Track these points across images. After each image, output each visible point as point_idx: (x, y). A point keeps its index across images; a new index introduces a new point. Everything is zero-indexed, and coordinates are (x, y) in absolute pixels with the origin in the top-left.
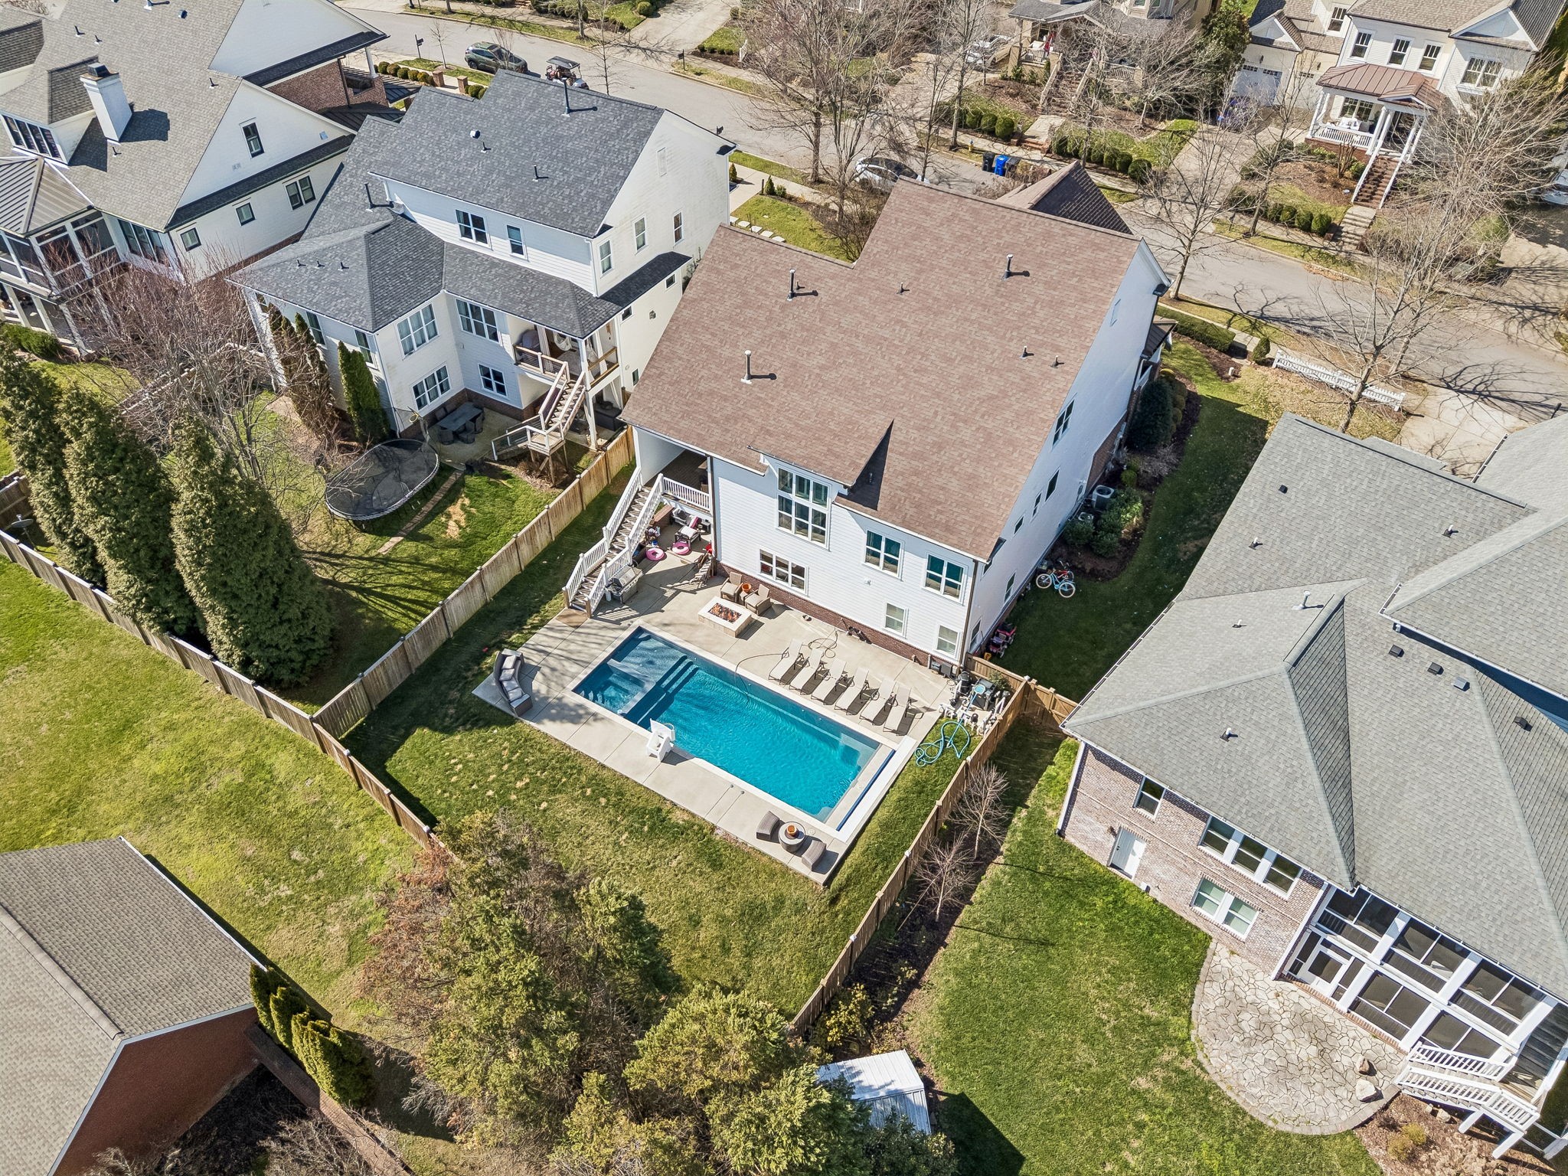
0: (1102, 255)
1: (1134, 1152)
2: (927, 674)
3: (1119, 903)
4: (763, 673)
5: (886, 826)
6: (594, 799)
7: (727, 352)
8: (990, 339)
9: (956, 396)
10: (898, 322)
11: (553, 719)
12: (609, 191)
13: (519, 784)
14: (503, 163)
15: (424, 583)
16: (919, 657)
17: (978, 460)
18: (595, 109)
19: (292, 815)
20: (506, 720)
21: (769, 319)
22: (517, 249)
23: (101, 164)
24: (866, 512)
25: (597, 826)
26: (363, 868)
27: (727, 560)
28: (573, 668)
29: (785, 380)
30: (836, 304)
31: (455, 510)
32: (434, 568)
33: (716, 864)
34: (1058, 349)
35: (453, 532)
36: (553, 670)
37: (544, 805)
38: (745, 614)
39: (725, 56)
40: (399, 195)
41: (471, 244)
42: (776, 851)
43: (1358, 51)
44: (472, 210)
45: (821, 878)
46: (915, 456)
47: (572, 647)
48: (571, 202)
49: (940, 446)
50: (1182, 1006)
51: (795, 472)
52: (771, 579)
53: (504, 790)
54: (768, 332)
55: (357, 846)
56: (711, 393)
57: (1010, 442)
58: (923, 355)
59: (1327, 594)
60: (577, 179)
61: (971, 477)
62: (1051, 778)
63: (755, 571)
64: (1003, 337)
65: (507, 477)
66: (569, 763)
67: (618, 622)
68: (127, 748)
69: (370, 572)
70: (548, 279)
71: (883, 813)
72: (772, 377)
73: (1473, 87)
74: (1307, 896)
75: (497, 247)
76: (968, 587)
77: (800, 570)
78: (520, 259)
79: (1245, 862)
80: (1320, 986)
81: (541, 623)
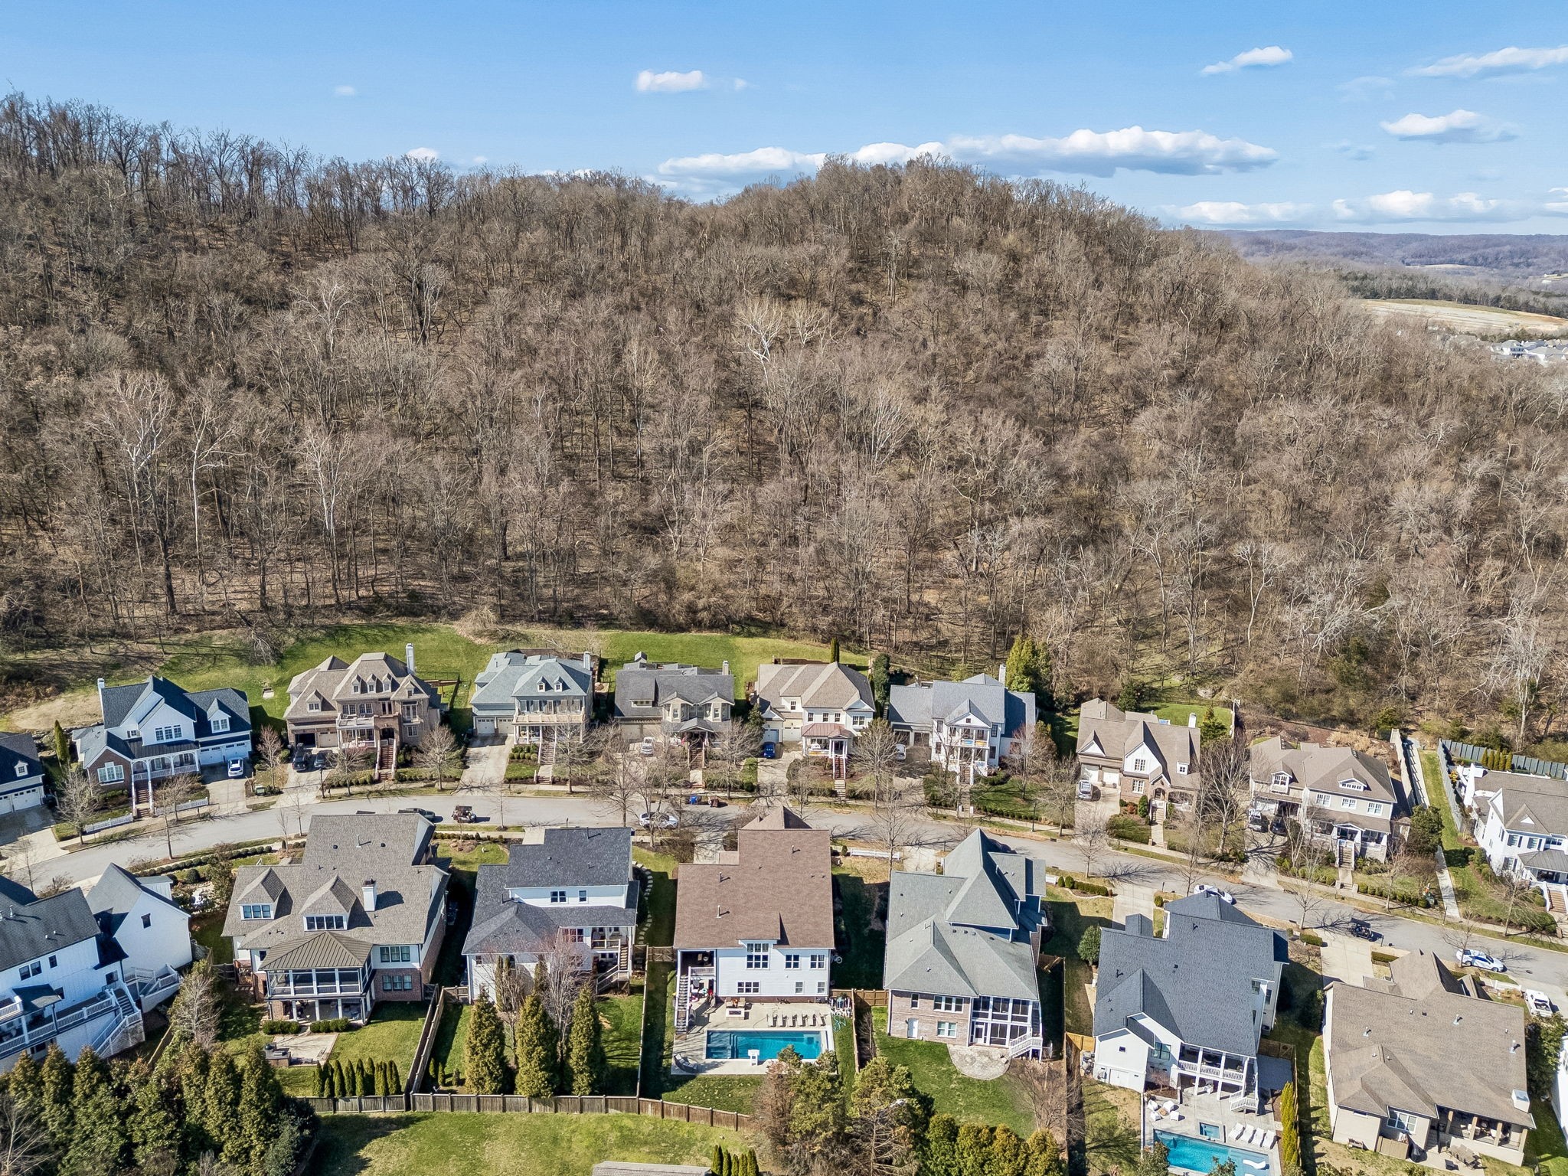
3: (917, 1047)
4: (765, 1026)
6: (745, 1085)
7: (706, 910)
8: (798, 875)
9: (797, 898)
10: (764, 879)
11: (706, 1070)
13: (716, 1093)
14: (569, 866)
16: (810, 1000)
17: (814, 917)
18: (600, 834)
19: (649, 1135)
20: (693, 1077)
21: (716, 893)
22: (583, 899)
23: (368, 923)
24: (786, 947)
27: (720, 995)
28: (699, 1052)
29: (734, 912)
30: (738, 880)
31: (600, 1018)
32: (614, 1041)
34: (821, 872)
35: (608, 1026)
36: (692, 1055)
37: (730, 1095)
38: (743, 1011)
39: (525, 780)
40: (515, 893)
41: (558, 904)
43: (810, 719)
44: (559, 889)
46: (793, 923)
47: (690, 1046)
48: (609, 873)
49: (799, 916)
50: (950, 1063)
51: (754, 942)
52: (745, 994)
53: (713, 1097)
54: (718, 898)
56: (707, 927)
57: (821, 907)
58: (779, 888)
59: (929, 922)
60: (608, 864)
61: (815, 923)
63: (736, 994)
64: (802, 873)
65: (608, 998)
66: (727, 1082)
67: (699, 1032)
68: (564, 1144)
70: (601, 908)
72: (728, 913)
73: (858, 726)
74: (967, 1008)
75: (572, 902)
76: (827, 961)
77: (756, 984)
78: (583, 904)
79: (948, 1008)
80: (980, 1041)
81: (671, 1044)
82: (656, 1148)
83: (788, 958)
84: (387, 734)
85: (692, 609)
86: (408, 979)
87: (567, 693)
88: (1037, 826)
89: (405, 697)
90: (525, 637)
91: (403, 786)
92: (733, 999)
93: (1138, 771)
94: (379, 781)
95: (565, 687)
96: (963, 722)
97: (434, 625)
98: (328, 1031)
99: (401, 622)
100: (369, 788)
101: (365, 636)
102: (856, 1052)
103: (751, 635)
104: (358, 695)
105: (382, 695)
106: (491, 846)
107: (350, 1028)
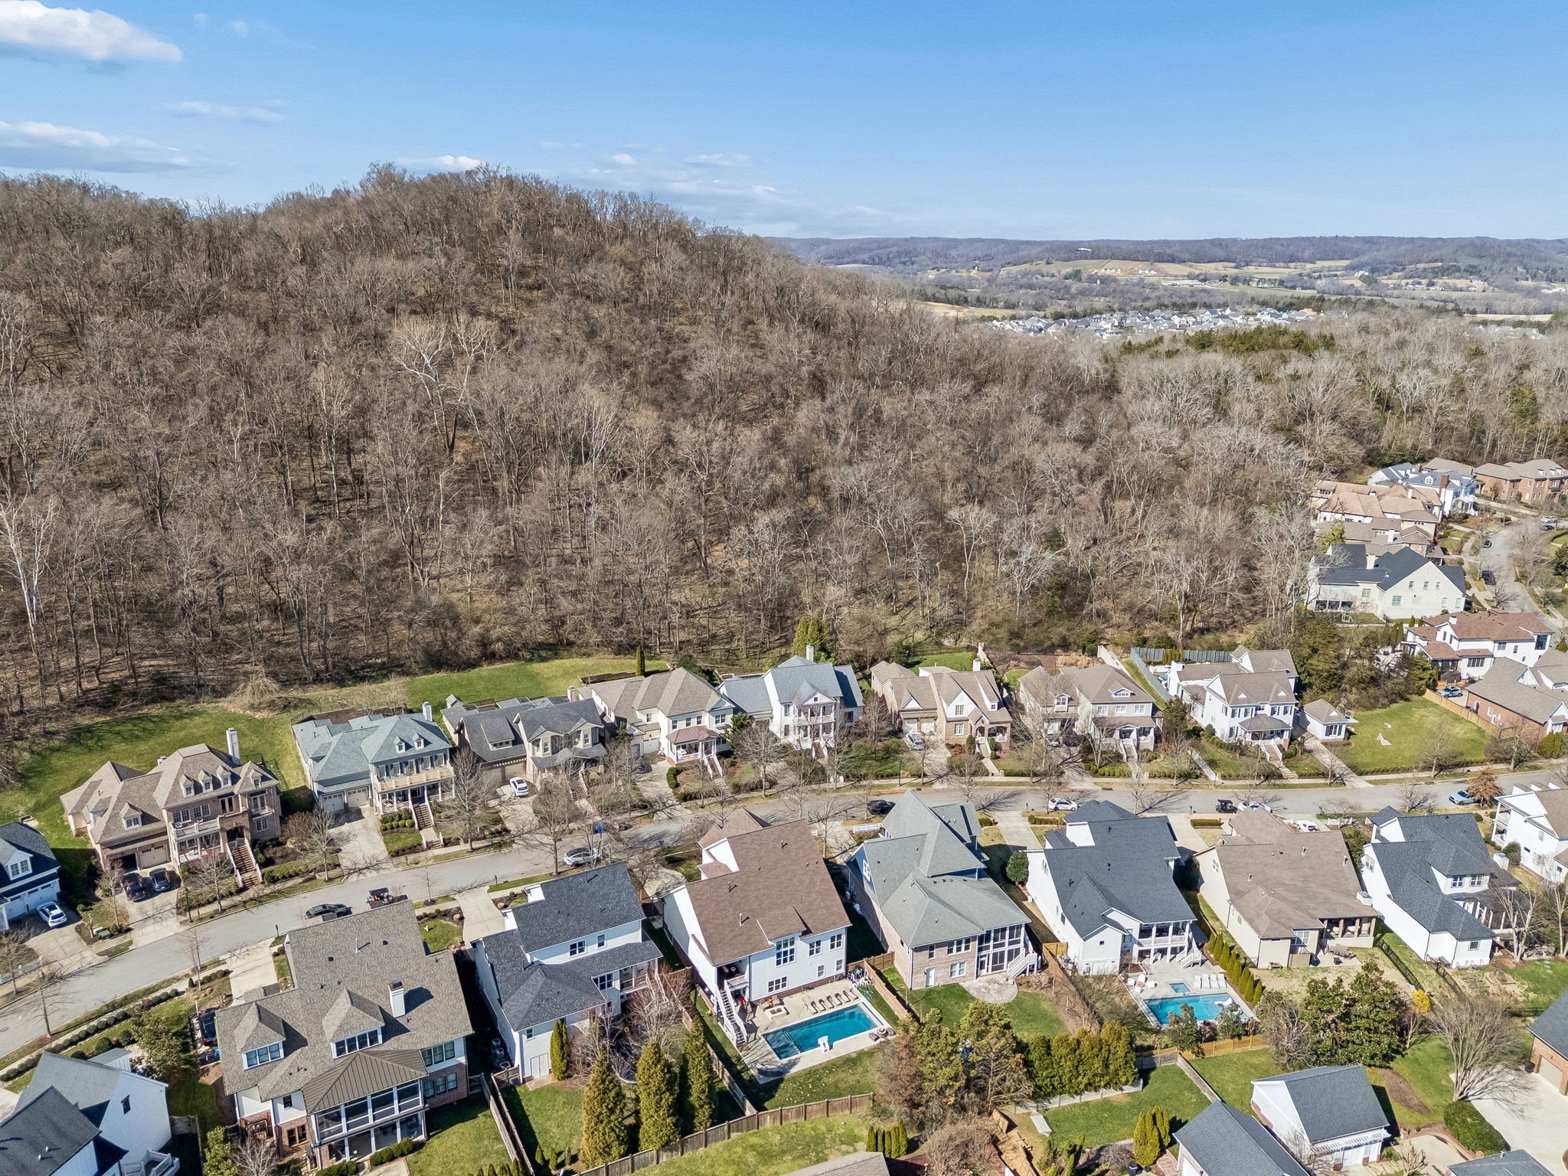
2: (836, 983)
3: (938, 992)
4: (808, 1015)
6: (831, 1072)
7: (726, 921)
8: (795, 868)
9: (802, 889)
11: (789, 1069)
13: (810, 1087)
14: (581, 915)
16: (830, 980)
20: (782, 1080)
22: (601, 944)
23: (404, 1030)
24: (809, 936)
25: (842, 1075)
27: (754, 999)
28: (769, 1056)
29: (752, 917)
30: (745, 885)
33: (876, 1055)
34: (813, 859)
36: (766, 1061)
37: (823, 1085)
38: (781, 1007)
39: (415, 849)
40: (534, 957)
41: (578, 956)
42: (882, 1040)
43: (674, 727)
44: (576, 941)
45: (897, 1035)
46: (807, 912)
47: (758, 1054)
49: (811, 904)
50: (973, 999)
51: (783, 939)
52: (775, 992)
53: (810, 1091)
54: (733, 907)
56: (735, 937)
57: (826, 891)
58: (783, 883)
59: (910, 880)
60: (617, 902)
61: (826, 907)
63: (768, 994)
66: (811, 1072)
67: (755, 1038)
70: (620, 948)
72: (748, 919)
73: (720, 724)
74: (974, 945)
75: (592, 950)
76: (844, 938)
77: (784, 979)
78: (603, 949)
79: (959, 949)
80: (984, 972)
81: (739, 1058)
82: (795, 1153)
83: (812, 946)
84: (234, 834)
85: (484, 643)
86: (452, 1077)
87: (429, 749)
88: (903, 781)
89: (252, 788)
90: (309, 702)
91: (278, 886)
92: (766, 999)
93: (959, 716)
94: (244, 889)
95: (427, 743)
96: (811, 702)
97: (197, 706)
98: (392, 1158)
99: (155, 710)
100: (237, 899)
101: (119, 733)
103: (543, 659)
104: (192, 797)
105: (222, 791)
106: (432, 923)
107: (418, 1147)
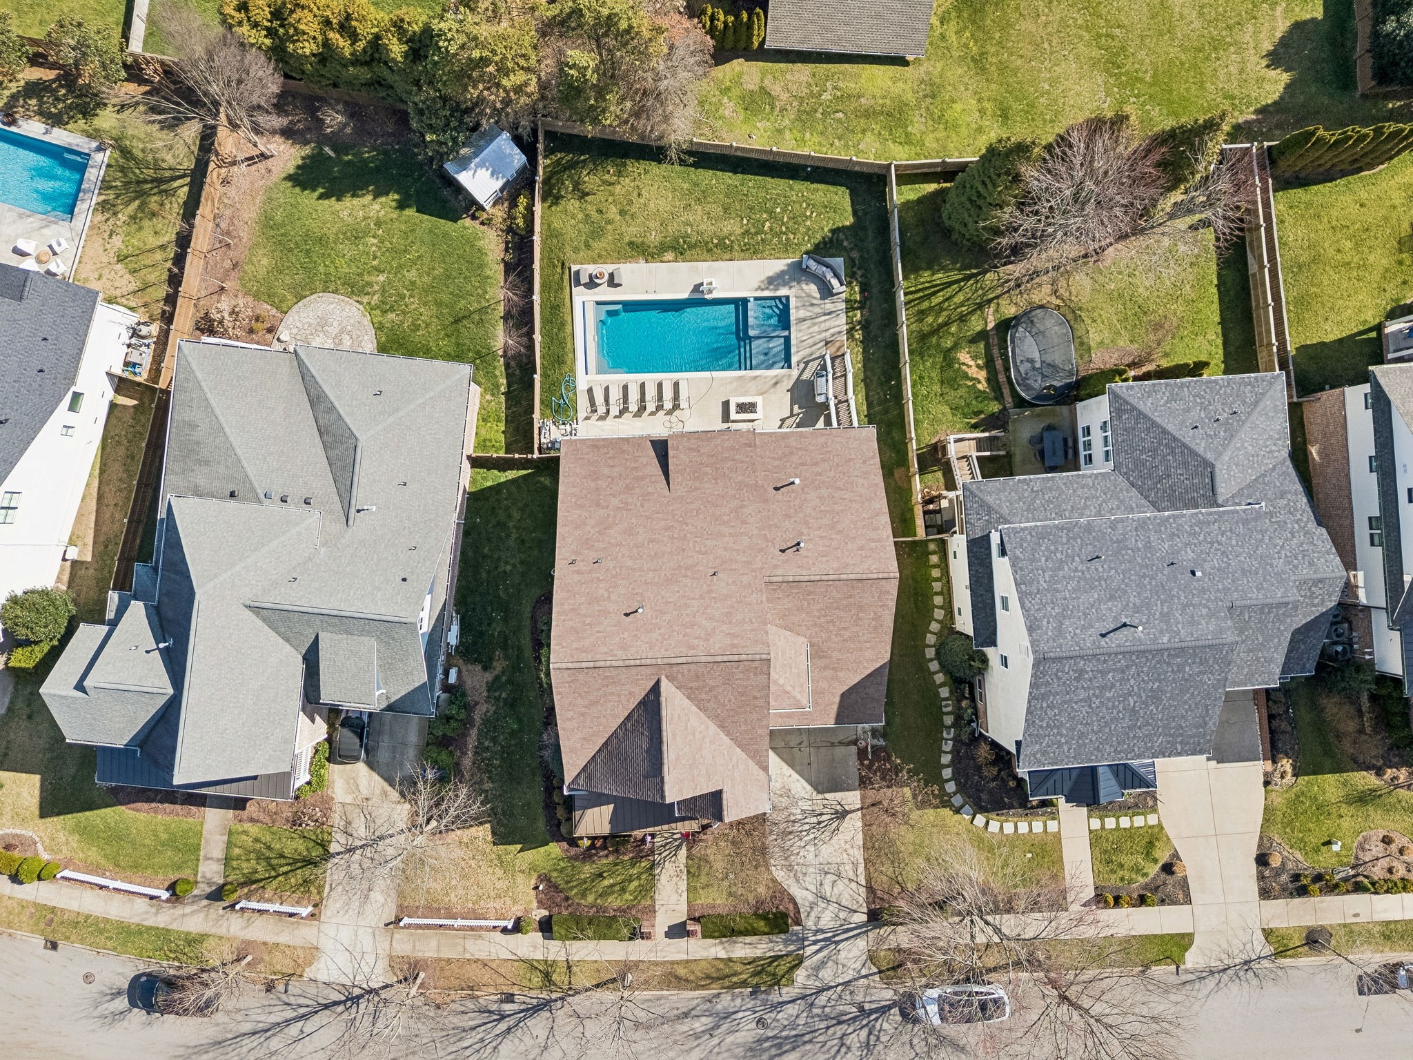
0: (575, 645)
1: (373, 245)
4: (692, 381)
5: (563, 324)
6: (722, 240)
7: (824, 492)
8: (630, 563)
9: (634, 520)
10: (705, 553)
11: (783, 273)
12: (1021, 569)
13: (768, 224)
14: (1143, 559)
15: (942, 310)
17: (597, 489)
18: (1103, 635)
19: (864, 131)
21: (807, 523)
24: (654, 440)
25: (708, 228)
26: (802, 131)
28: (802, 313)
29: (766, 490)
30: (761, 550)
31: (982, 375)
32: (946, 324)
33: (631, 244)
34: (578, 572)
35: (964, 356)
36: (812, 305)
37: (745, 221)
38: (733, 415)
42: (607, 268)
45: (574, 268)
46: (643, 478)
47: (816, 329)
48: (1048, 549)
49: (628, 488)
50: (379, 328)
53: (773, 217)
54: (801, 515)
55: (816, 139)
56: (816, 464)
57: (581, 507)
58: (673, 538)
60: (1060, 568)
61: (598, 478)
62: (499, 421)
64: (621, 568)
65: (975, 427)
66: (752, 251)
67: (807, 363)
68: (988, 105)
69: (980, 292)
71: (568, 329)
72: (777, 489)
81: (850, 332)
102: (537, 337)
106: (1325, 861)
